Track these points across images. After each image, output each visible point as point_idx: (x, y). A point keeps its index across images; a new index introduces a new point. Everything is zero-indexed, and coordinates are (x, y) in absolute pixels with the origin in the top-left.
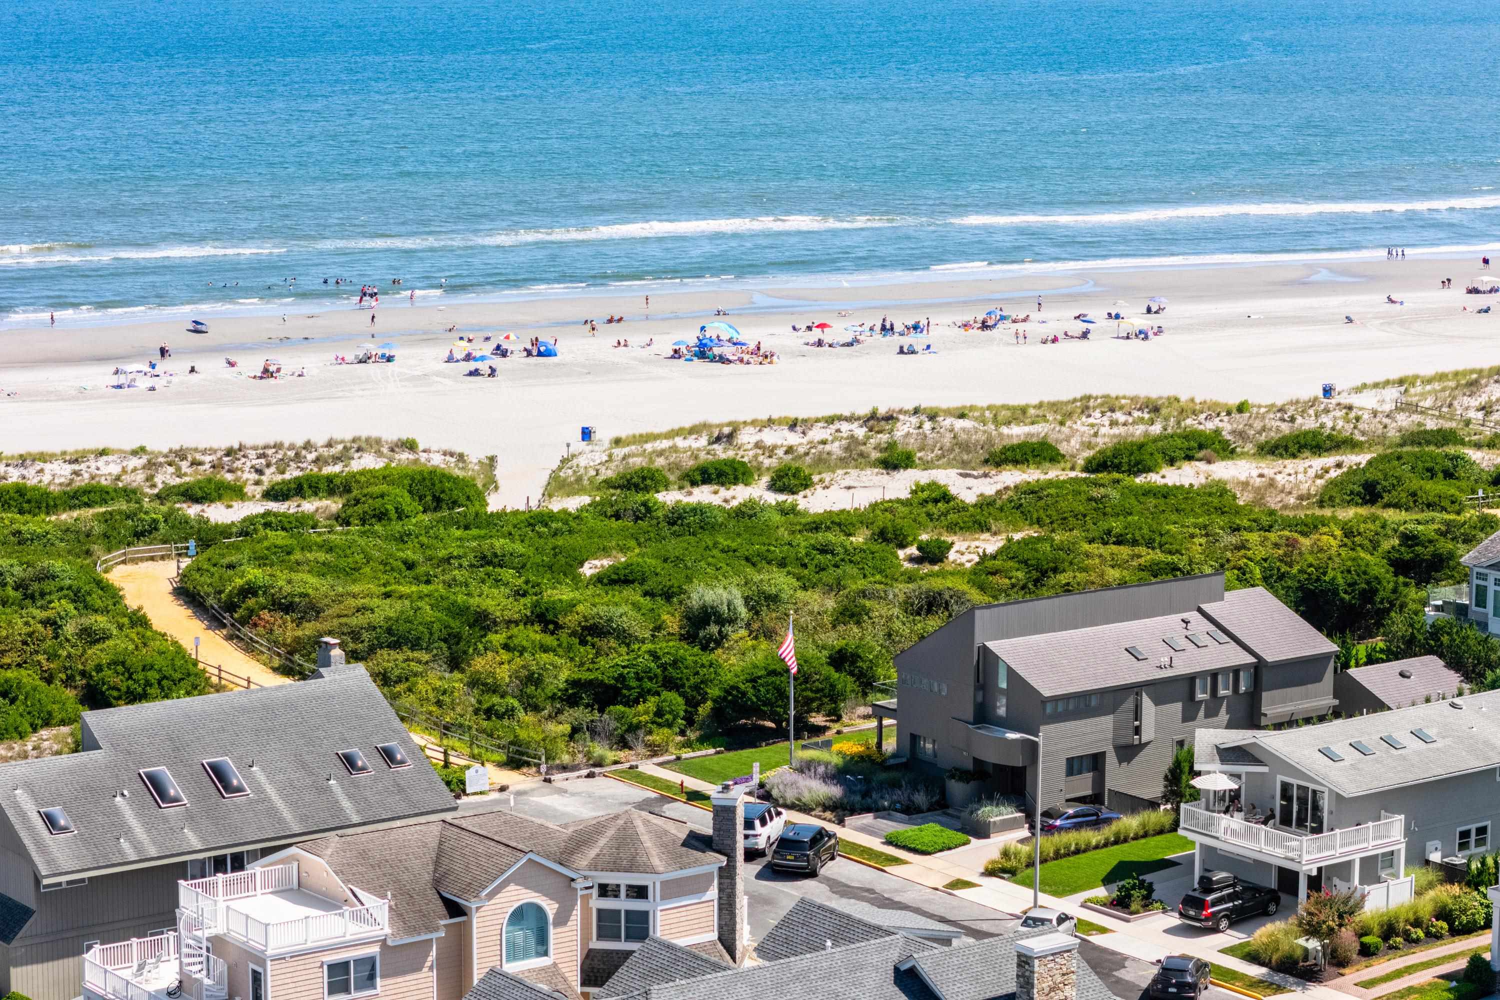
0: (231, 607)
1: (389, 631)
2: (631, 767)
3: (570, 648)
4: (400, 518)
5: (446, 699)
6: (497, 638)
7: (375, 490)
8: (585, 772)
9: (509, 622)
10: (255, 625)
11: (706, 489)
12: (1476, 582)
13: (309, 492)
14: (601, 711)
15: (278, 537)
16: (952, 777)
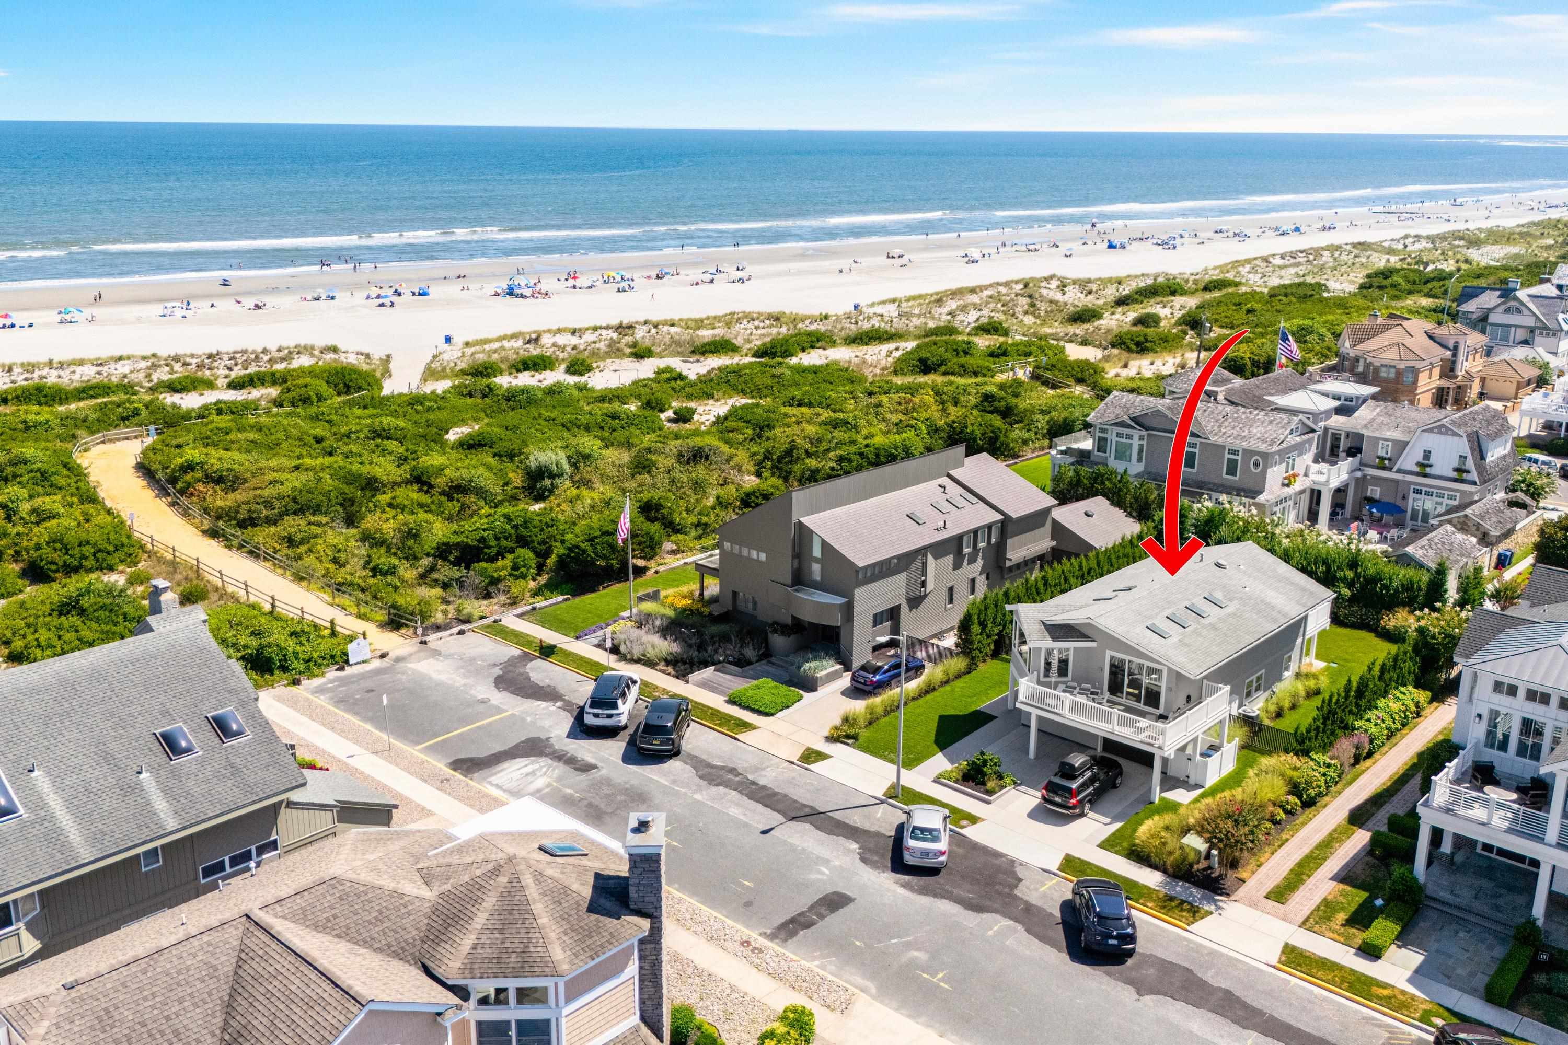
0: (173, 481)
1: (294, 500)
2: (495, 621)
3: (440, 504)
4: (319, 400)
5: (342, 556)
6: (384, 498)
7: (301, 381)
8: (456, 630)
9: (395, 484)
10: (192, 494)
11: (527, 374)
12: (1098, 434)
13: (258, 383)
14: (468, 568)
15: (223, 422)
16: (775, 631)
